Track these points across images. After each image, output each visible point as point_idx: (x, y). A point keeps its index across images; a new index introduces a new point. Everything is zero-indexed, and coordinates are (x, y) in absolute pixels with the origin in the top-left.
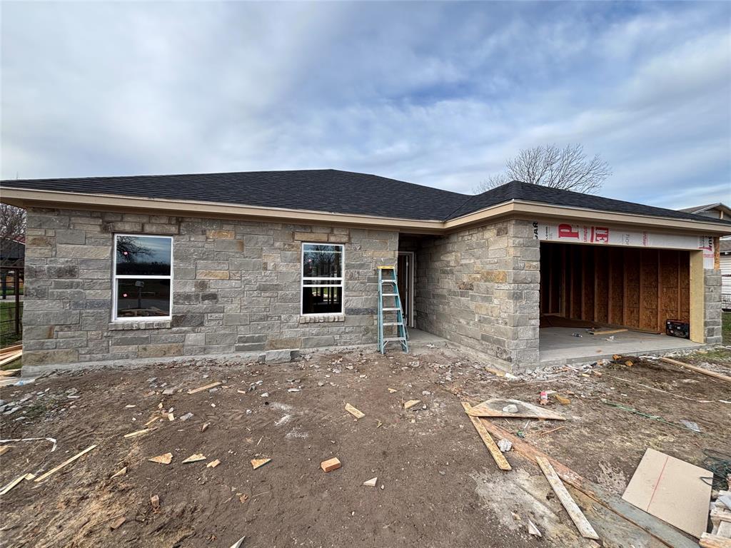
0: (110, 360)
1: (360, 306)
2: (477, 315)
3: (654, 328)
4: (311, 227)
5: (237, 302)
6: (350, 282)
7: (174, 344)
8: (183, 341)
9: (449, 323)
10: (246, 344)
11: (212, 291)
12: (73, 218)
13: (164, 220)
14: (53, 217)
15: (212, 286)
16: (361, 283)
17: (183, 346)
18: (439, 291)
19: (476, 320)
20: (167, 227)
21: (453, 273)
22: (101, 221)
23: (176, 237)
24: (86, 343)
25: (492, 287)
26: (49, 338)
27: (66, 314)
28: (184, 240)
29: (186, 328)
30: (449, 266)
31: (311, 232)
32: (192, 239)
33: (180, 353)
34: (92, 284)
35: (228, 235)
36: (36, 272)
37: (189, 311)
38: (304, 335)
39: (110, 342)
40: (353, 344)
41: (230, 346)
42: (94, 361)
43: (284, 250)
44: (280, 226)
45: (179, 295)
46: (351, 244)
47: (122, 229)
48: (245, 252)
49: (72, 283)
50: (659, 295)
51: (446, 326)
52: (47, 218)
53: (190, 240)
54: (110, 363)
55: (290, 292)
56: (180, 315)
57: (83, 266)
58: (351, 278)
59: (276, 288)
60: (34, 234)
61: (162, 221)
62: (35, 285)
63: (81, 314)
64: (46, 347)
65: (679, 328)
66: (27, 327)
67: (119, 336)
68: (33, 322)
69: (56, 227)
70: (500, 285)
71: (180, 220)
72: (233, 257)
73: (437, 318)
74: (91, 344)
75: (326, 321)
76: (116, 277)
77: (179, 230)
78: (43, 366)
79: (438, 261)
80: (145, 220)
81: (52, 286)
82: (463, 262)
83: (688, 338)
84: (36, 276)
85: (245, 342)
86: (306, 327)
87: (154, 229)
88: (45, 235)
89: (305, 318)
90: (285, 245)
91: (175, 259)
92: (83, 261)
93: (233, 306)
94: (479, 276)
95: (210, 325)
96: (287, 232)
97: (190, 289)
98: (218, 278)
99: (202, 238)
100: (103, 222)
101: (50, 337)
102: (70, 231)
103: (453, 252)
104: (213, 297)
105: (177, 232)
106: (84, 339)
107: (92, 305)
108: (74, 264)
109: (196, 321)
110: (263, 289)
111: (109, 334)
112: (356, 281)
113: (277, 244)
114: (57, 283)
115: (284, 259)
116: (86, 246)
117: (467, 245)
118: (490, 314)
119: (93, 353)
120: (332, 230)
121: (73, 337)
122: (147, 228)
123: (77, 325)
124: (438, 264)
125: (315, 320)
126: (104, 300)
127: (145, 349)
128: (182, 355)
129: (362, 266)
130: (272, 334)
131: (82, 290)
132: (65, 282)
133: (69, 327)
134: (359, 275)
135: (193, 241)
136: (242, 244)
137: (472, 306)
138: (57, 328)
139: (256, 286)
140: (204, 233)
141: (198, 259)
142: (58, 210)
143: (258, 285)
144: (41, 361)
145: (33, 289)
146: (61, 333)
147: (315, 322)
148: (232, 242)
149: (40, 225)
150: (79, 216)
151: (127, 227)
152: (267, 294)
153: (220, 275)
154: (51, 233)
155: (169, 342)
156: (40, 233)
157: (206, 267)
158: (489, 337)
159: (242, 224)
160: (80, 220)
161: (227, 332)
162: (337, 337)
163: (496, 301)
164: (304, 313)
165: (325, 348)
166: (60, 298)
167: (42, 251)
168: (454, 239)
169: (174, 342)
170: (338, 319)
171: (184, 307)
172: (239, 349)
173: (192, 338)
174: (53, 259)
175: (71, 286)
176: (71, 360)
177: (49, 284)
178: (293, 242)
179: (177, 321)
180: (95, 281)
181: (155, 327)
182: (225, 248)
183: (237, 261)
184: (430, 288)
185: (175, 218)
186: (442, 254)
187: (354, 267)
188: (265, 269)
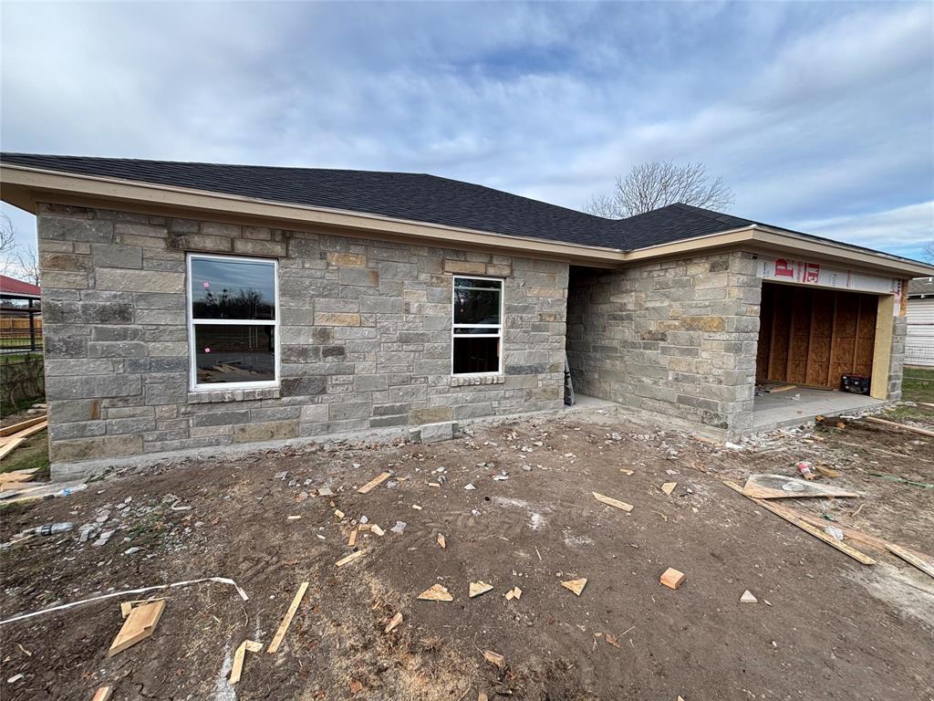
0: (193, 448)
1: (522, 363)
2: (670, 373)
3: (822, 383)
4: (465, 253)
5: (371, 357)
6: (511, 330)
7: (286, 421)
8: (299, 416)
9: (623, 382)
10: (384, 417)
11: (338, 343)
12: (118, 226)
13: (264, 235)
14: (83, 221)
15: (337, 335)
16: (525, 332)
17: (298, 424)
18: (606, 342)
19: (670, 378)
20: (268, 245)
21: (631, 319)
22: (166, 231)
23: (283, 261)
24: (153, 424)
25: (699, 337)
26: (93, 419)
27: (120, 381)
28: (295, 266)
29: (302, 397)
30: (626, 310)
31: (466, 261)
32: (307, 265)
33: (293, 433)
34: (157, 333)
35: (355, 261)
36: (63, 313)
37: (305, 373)
38: (456, 402)
39: (191, 422)
40: (514, 413)
41: (363, 420)
42: (168, 451)
43: (432, 285)
44: (427, 250)
45: (290, 349)
46: (514, 278)
47: (200, 246)
48: (380, 288)
49: (126, 330)
50: (832, 347)
51: (617, 386)
52: (74, 222)
53: (303, 267)
54: (194, 453)
55: (439, 345)
56: (292, 378)
57: (142, 304)
58: (513, 325)
59: (421, 338)
60: (54, 249)
61: (262, 236)
62: (64, 335)
63: (143, 380)
64: (89, 433)
65: (856, 383)
66: (55, 402)
67: (204, 412)
68: (65, 394)
69: (91, 239)
70: (712, 334)
71: (288, 235)
72: (365, 293)
73: (600, 376)
74: (162, 427)
75: (483, 383)
76: (193, 321)
77: (287, 249)
78: (88, 463)
79: (606, 303)
80: (235, 232)
81: (93, 336)
82: (649, 305)
83: (868, 394)
84: (63, 320)
85: (384, 415)
86: (458, 392)
87: (249, 248)
88: (73, 252)
89: (458, 380)
90: (432, 277)
91: (283, 294)
92: (141, 296)
93: (367, 364)
94: (677, 323)
95: (336, 393)
96: (435, 259)
97: (306, 340)
98: (346, 324)
99: (320, 264)
100: (169, 233)
101: (95, 416)
102: (115, 247)
103: (632, 291)
104: (339, 351)
105: (283, 254)
106: (151, 418)
107: (161, 365)
108: (126, 301)
109: (316, 387)
110: (404, 340)
111: (189, 409)
112: (519, 330)
113: (423, 277)
114: (99, 331)
115: (431, 298)
116: (143, 273)
117: (657, 283)
118: (694, 369)
119: (166, 440)
120: (491, 258)
121: (133, 416)
122: (240, 246)
123: (139, 398)
124: (605, 308)
125: (470, 382)
126: (178, 358)
127: (243, 430)
128: (296, 437)
129: (525, 309)
130: (416, 402)
131: (142, 343)
132: (115, 330)
133: (125, 400)
134: (522, 321)
135: (310, 269)
136: (376, 275)
137: (664, 361)
138: (105, 403)
139: (395, 337)
140: (323, 256)
141: (317, 296)
142: (92, 210)
143: (398, 334)
144: (83, 454)
145: (59, 340)
146: (112, 411)
147: (469, 385)
148: (363, 272)
149: (64, 234)
150: (129, 222)
151: (209, 244)
152: (411, 348)
153: (348, 320)
154: (83, 249)
155: (279, 419)
156: (65, 247)
157: (328, 309)
158: (689, 399)
159: (376, 244)
160: (131, 229)
161: (359, 401)
162: (495, 404)
163: (704, 355)
164: (454, 372)
165: (482, 419)
166: (107, 354)
167: (71, 278)
168: (634, 274)
169: (284, 419)
170: (498, 380)
171: (299, 367)
172: (374, 425)
173: (312, 411)
174: (90, 291)
175: (123, 336)
176: (133, 450)
177: (88, 333)
178: (442, 273)
179: (289, 387)
180: (161, 328)
181: (258, 398)
182: (353, 281)
183: (370, 300)
184: (590, 338)
185: (280, 232)
186: (614, 295)
187: (516, 310)
188: (407, 311)
